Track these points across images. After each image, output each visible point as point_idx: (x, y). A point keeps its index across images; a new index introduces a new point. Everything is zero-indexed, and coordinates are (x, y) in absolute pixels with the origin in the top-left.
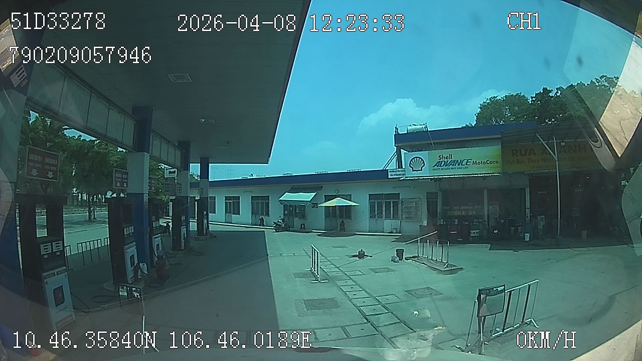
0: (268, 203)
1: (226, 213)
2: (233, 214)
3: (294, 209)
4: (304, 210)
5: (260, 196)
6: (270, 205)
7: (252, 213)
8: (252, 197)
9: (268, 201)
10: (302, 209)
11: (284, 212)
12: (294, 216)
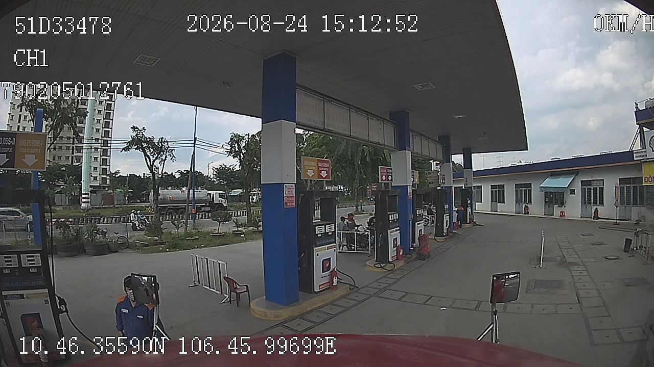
0: (531, 190)
1: (492, 202)
2: (499, 202)
3: (554, 196)
4: (563, 197)
5: (523, 183)
6: (532, 192)
7: (516, 202)
8: (516, 184)
9: (530, 189)
10: (562, 196)
11: (545, 200)
12: (554, 204)
